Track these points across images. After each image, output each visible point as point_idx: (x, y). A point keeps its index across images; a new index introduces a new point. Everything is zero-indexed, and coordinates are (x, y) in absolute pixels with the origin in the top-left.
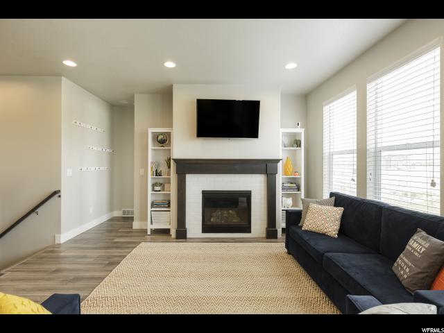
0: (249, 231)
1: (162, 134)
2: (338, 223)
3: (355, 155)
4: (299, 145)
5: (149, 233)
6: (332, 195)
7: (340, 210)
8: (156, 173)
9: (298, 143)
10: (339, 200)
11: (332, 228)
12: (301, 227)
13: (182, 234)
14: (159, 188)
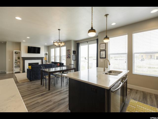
1: (17, 52)
4: (47, 55)
5: (14, 73)
13: (24, 72)
14: (16, 63)
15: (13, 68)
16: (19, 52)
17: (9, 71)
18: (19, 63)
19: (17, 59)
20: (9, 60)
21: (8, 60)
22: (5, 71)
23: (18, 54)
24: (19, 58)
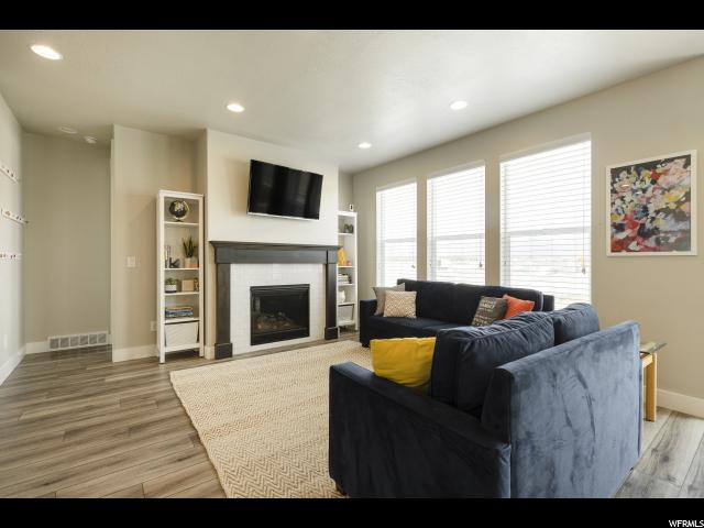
0: (308, 335)
1: (180, 201)
2: (414, 305)
3: (415, 244)
4: (352, 231)
5: (162, 360)
6: (400, 282)
7: (413, 295)
8: (171, 264)
9: (350, 229)
10: (409, 286)
11: (411, 311)
12: (382, 314)
13: (224, 351)
14: (174, 288)
15: (155, 317)
16: (193, 204)
17: (130, 343)
18: (190, 282)
19: (178, 255)
20: (131, 262)
21: (123, 262)
22: (103, 338)
23: (185, 222)
24: (190, 250)
